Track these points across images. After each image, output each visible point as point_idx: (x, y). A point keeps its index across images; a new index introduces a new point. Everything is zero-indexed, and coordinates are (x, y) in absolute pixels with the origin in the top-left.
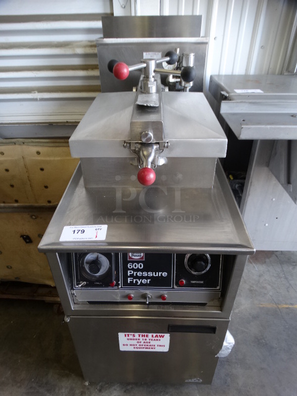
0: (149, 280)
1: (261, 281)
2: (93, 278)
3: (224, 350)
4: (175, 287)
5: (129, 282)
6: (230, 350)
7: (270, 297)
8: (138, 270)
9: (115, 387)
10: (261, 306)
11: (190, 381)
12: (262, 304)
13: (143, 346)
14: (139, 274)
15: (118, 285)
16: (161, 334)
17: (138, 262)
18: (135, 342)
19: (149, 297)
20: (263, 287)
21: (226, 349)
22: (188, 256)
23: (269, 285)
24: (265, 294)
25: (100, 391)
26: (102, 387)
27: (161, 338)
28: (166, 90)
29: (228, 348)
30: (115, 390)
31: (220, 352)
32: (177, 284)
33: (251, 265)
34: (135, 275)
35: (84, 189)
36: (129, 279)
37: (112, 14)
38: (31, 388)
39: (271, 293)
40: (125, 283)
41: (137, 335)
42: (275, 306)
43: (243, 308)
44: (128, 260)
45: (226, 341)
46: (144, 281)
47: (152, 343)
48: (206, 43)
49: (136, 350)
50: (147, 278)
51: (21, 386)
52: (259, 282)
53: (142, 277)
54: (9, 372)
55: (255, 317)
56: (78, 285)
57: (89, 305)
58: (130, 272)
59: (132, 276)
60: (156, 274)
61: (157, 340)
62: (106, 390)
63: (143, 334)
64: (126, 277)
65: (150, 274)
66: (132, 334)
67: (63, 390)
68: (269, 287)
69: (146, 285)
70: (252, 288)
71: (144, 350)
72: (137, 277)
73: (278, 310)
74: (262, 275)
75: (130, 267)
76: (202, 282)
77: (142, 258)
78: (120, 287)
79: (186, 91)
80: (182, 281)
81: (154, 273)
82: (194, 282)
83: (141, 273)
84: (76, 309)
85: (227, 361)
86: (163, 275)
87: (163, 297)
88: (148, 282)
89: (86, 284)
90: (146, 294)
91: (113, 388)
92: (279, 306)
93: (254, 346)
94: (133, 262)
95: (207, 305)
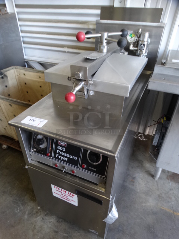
0: (67, 159)
1: (170, 193)
2: (39, 149)
3: (108, 219)
4: (80, 167)
5: (57, 157)
6: (114, 221)
7: (171, 205)
8: (62, 151)
9: (54, 217)
10: (162, 208)
11: (91, 230)
12: (163, 207)
13: (64, 198)
14: (63, 154)
15: (51, 156)
16: (73, 194)
17: (63, 147)
18: (60, 193)
19: (66, 169)
20: (169, 197)
21: (110, 219)
22: (89, 151)
23: (175, 197)
24: (169, 202)
25: (46, 215)
26: (47, 214)
27: (73, 196)
28: (125, 54)
29: (112, 219)
30: (53, 218)
31: (106, 219)
32: (81, 166)
33: (167, 180)
34: (60, 153)
35: (52, 101)
36: (57, 155)
37: (113, 6)
38: (15, 199)
39: (173, 203)
40: (55, 157)
41: (60, 189)
42: (172, 212)
43: (148, 204)
44: (58, 144)
45: (111, 214)
46: (64, 159)
47: (69, 197)
48: (163, 27)
49: (60, 198)
50: (66, 157)
51: (11, 196)
52: (168, 193)
53: (64, 156)
54: (10, 188)
55: (154, 213)
56: (32, 149)
57: (37, 163)
58: (58, 151)
59: (59, 153)
60: (71, 157)
61: (71, 196)
62: (49, 216)
63: (64, 190)
64: (56, 153)
65: (68, 156)
66: (58, 188)
67: (29, 207)
68: (173, 198)
69: (65, 161)
70: (161, 195)
71: (65, 200)
72: (61, 155)
73: (173, 215)
74: (172, 189)
75: (59, 148)
76: (95, 170)
77: (65, 145)
78: (52, 158)
79: (140, 56)
80: (84, 166)
81: (70, 156)
82: (91, 168)
83: (64, 154)
84: (31, 163)
85: (123, 231)
86: (75, 158)
87: (73, 171)
88: (66, 160)
89: (36, 151)
90: (64, 166)
91: (53, 217)
92: (175, 213)
93: (145, 230)
94: (60, 146)
95: (98, 185)
